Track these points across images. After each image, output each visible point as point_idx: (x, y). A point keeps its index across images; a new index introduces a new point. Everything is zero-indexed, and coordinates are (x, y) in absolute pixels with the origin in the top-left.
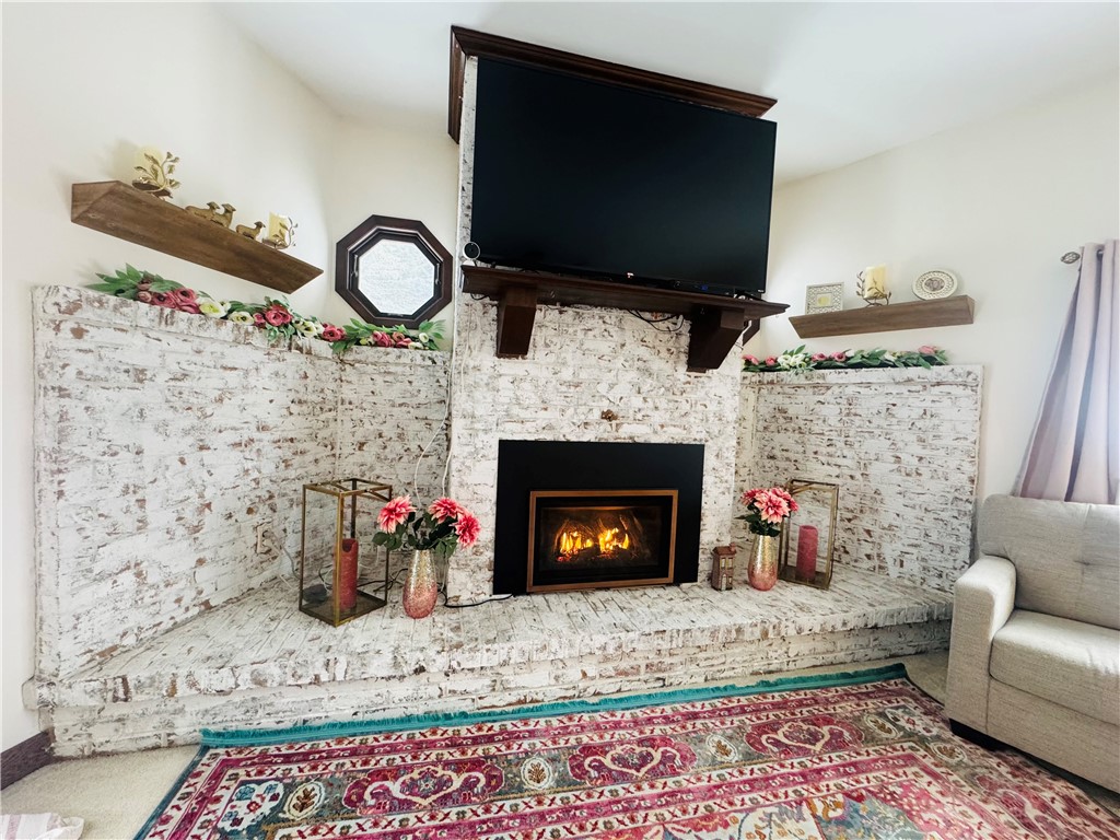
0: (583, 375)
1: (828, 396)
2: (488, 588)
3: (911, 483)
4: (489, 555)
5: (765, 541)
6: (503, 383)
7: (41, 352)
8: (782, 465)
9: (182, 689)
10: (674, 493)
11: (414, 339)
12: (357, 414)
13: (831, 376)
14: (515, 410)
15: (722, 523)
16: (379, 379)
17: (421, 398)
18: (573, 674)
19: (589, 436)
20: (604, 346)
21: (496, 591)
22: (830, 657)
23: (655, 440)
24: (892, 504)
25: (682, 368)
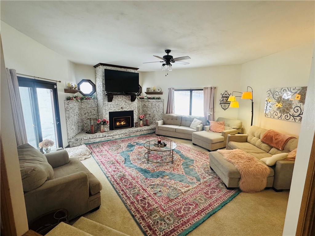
0: (118, 103)
1: (150, 103)
2: (109, 130)
3: (158, 113)
4: (109, 126)
5: (141, 121)
6: (109, 105)
7: (66, 107)
8: (145, 112)
9: (82, 139)
10: (130, 117)
11: (91, 98)
12: (84, 109)
13: (150, 100)
14: (111, 108)
15: (136, 120)
16: (87, 104)
17: (93, 107)
18: (121, 136)
19: (120, 111)
20: (121, 100)
21: (110, 130)
22: (148, 133)
23: (127, 110)
24: (156, 116)
25: (130, 101)
